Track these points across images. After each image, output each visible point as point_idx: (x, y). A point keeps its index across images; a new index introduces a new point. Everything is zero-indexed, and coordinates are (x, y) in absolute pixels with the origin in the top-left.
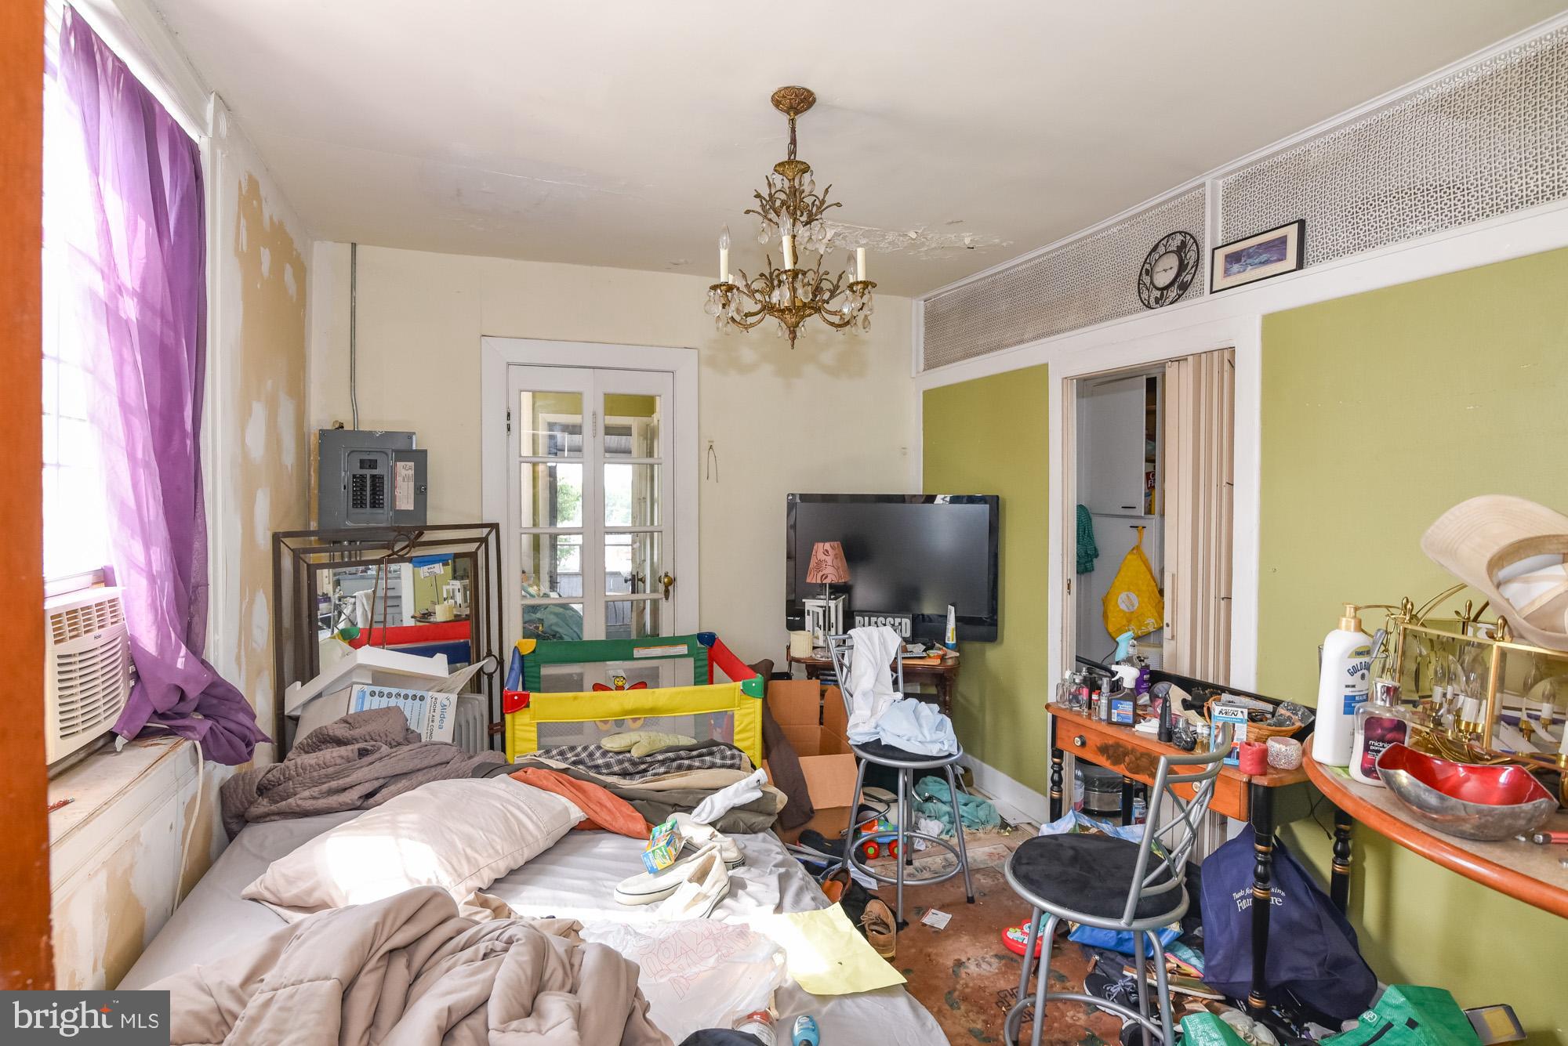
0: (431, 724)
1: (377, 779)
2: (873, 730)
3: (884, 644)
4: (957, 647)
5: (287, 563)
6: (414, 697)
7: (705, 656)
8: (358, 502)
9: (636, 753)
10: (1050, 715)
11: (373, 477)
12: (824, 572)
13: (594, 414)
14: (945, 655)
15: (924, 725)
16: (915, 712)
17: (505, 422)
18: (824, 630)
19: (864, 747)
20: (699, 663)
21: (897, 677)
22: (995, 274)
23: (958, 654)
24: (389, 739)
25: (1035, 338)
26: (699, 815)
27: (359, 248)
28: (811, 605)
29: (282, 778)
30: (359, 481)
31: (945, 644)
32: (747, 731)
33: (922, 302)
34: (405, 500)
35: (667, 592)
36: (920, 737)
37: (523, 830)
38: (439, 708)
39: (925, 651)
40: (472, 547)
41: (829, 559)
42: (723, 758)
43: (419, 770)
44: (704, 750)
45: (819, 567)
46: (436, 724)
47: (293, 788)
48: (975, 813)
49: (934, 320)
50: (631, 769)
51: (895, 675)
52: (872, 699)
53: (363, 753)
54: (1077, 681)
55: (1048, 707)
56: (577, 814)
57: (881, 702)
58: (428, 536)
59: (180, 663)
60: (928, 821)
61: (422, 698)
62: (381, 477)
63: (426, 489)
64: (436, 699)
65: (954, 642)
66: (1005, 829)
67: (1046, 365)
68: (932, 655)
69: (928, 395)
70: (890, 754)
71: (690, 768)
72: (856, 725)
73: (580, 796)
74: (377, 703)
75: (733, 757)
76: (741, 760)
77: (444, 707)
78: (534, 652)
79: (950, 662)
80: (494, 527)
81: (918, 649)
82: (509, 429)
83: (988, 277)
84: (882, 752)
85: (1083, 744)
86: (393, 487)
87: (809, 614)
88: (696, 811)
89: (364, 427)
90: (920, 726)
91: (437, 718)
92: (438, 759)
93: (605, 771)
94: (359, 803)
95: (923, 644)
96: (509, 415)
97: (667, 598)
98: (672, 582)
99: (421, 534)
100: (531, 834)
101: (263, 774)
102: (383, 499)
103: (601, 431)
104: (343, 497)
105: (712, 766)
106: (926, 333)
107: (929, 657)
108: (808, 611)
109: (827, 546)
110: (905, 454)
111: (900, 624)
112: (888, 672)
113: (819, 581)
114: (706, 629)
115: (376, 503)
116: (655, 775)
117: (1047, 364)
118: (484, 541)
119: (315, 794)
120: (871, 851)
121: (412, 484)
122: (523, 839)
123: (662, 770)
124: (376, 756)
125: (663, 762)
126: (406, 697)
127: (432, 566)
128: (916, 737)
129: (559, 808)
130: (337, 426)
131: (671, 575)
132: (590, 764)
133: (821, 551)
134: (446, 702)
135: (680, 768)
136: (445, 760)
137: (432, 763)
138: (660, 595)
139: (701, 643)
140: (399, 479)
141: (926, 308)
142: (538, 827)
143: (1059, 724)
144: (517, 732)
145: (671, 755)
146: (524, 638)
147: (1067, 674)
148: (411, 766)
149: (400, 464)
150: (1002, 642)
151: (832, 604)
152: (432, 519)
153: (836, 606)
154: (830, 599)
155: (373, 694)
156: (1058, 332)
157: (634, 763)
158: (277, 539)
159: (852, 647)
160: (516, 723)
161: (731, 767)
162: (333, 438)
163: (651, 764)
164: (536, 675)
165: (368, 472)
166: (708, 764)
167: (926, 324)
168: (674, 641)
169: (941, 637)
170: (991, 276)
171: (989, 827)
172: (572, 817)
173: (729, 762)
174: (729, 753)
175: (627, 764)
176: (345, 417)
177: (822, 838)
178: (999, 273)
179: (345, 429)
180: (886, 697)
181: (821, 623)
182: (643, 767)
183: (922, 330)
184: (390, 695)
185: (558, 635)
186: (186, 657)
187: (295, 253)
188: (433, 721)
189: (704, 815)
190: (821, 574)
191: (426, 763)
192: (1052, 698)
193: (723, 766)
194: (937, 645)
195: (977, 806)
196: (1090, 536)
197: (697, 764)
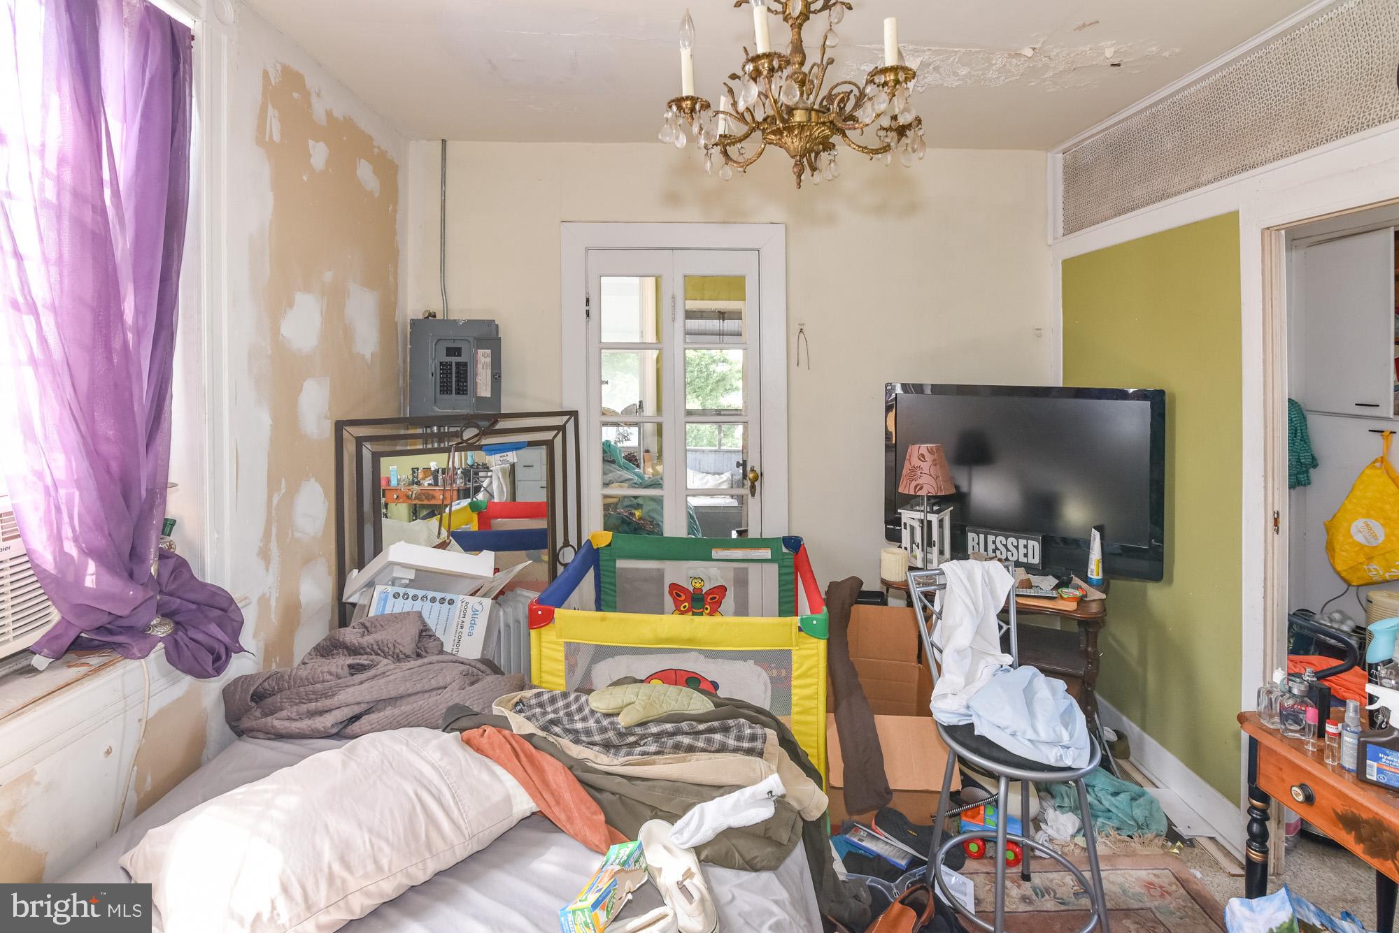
0: (459, 630)
1: (359, 703)
2: (964, 711)
3: (989, 583)
4: (1104, 586)
5: (350, 448)
6: (442, 601)
7: (790, 562)
8: (445, 389)
9: (623, 721)
10: (1245, 737)
11: (457, 364)
12: (920, 481)
13: (673, 297)
14: (1085, 596)
15: (1039, 716)
16: (1029, 693)
17: (584, 308)
18: (923, 550)
19: (952, 730)
20: (785, 570)
21: (1008, 631)
22: (1156, 104)
23: (1104, 596)
24: (397, 651)
25: (1216, 179)
26: (681, 832)
27: (449, 144)
28: (907, 516)
29: (276, 688)
30: (445, 367)
31: (1086, 579)
32: (808, 677)
33: (1061, 155)
34: (484, 390)
35: (753, 488)
36: (1030, 734)
37: (434, 835)
38: (469, 613)
39: (1057, 587)
40: (548, 436)
41: (926, 466)
42: (739, 738)
43: (410, 695)
44: (716, 724)
45: (912, 476)
46: (466, 630)
47: (281, 702)
48: (1128, 810)
49: (1075, 174)
50: (615, 741)
51: (1005, 627)
52: (968, 661)
53: (355, 669)
54: (1295, 691)
55: (1242, 718)
56: (524, 804)
57: (981, 666)
58: (501, 425)
59: (90, 582)
60: (1058, 812)
61: (451, 602)
62: (465, 364)
63: (499, 377)
64: (467, 603)
65: (1100, 577)
66: (1174, 843)
67: (1235, 215)
68: (1065, 596)
69: (1069, 265)
70: (986, 750)
71: (691, 749)
72: (944, 696)
73: (534, 781)
74: (400, 606)
75: (753, 738)
76: (764, 743)
77: (475, 612)
78: (609, 545)
79: (1094, 608)
80: (574, 414)
81: (1046, 583)
82: (588, 315)
83: (1146, 109)
84: (974, 745)
85: (1309, 799)
86: (475, 375)
87: (905, 528)
88: (680, 823)
89: (452, 317)
90: (1032, 714)
91: (467, 625)
92: (434, 684)
93: (584, 738)
94: (335, 730)
95: (1056, 577)
96: (588, 300)
97: (753, 495)
98: (758, 477)
99: (496, 422)
100: (444, 838)
101: (260, 681)
102: (466, 386)
103: (680, 315)
104: (431, 382)
105: (723, 749)
106: (1066, 191)
107: (1062, 598)
108: (905, 524)
109: (924, 448)
110: (1040, 336)
111: (1026, 547)
112: (994, 622)
113: (912, 492)
114: (794, 534)
115: (461, 390)
116: (643, 754)
117: (1238, 212)
118: (562, 429)
119: (294, 715)
120: (973, 848)
121: (489, 372)
122: (429, 846)
123: (653, 748)
124: (372, 673)
125: (658, 736)
126: (433, 600)
127: (505, 454)
128: (1024, 733)
129: (497, 798)
130: (426, 315)
131: (757, 469)
132: (567, 727)
133: (915, 454)
134: (478, 607)
135: (677, 747)
136: (442, 684)
137: (426, 688)
138: (746, 491)
139: (786, 547)
140: (479, 366)
141: (1065, 159)
142: (457, 827)
143: (1262, 754)
144: (543, 649)
145: (669, 727)
146: (605, 530)
147: (1279, 676)
148: (402, 690)
149: (480, 351)
150: (1170, 581)
151: (934, 518)
152: (507, 406)
153: (941, 521)
154: (932, 512)
155: (396, 596)
156: (1253, 166)
157: (621, 735)
158: (339, 426)
159: (944, 586)
160: (543, 640)
161: (750, 752)
162: (425, 326)
163: (643, 737)
164: (611, 569)
165: (454, 360)
166: (716, 746)
167: (1065, 180)
168: (761, 543)
169: (1081, 567)
170: (1151, 106)
171: (1150, 836)
172: (515, 810)
173: (746, 745)
174: (748, 731)
175: (611, 734)
176: (436, 306)
177: (906, 822)
178: (1161, 101)
179: (437, 318)
180: (990, 659)
181: (918, 539)
182: (632, 739)
183: (1061, 188)
184: (415, 598)
185: (655, 522)
186: (97, 574)
187: (376, 150)
188: (462, 628)
189: (686, 835)
190: (914, 483)
191: (419, 687)
192: (1249, 704)
193: (736, 750)
194: (1076, 580)
195: (1133, 799)
196: (1305, 440)
197: (701, 744)
